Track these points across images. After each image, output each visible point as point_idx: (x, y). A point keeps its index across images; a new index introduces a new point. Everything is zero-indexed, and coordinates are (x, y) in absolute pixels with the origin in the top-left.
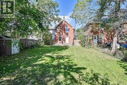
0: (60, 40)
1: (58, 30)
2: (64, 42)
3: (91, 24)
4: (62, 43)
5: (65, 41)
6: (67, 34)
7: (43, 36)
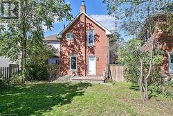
0: (74, 67)
1: (69, 40)
2: (83, 73)
3: (156, 19)
4: (80, 74)
5: (86, 68)
6: (92, 50)
7: (25, 57)
